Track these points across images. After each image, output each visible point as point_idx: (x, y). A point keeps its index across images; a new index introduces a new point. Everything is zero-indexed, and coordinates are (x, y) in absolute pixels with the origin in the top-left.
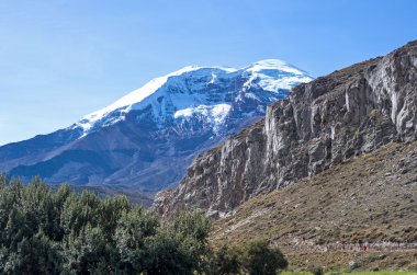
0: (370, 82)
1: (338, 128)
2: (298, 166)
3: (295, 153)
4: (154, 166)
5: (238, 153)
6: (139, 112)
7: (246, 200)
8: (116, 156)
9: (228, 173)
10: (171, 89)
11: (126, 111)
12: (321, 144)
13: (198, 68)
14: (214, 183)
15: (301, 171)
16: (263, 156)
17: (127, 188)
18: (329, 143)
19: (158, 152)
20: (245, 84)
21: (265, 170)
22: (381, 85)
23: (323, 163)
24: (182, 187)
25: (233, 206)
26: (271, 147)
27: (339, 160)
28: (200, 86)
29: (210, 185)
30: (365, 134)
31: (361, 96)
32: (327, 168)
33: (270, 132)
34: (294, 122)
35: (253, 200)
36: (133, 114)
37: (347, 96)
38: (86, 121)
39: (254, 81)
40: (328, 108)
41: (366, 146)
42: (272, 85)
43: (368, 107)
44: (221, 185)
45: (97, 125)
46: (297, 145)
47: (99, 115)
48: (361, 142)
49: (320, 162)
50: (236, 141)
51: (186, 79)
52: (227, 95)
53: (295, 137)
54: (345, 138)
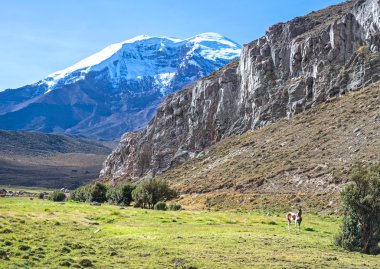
0: (357, 18)
1: (321, 67)
2: (277, 105)
3: (272, 92)
4: (109, 119)
5: (210, 93)
6: (98, 73)
7: (218, 140)
8: (76, 111)
9: (199, 113)
10: (125, 54)
11: (86, 72)
12: (302, 83)
13: (148, 38)
14: (184, 123)
15: (279, 110)
16: (236, 96)
17: (85, 137)
18: (310, 82)
19: (113, 108)
20: (189, 53)
21: (238, 110)
22: (370, 20)
23: (304, 102)
24: (149, 128)
25: (204, 146)
26: (247, 87)
27: (321, 99)
28: (150, 53)
29: (179, 125)
30: (352, 71)
31: (348, 32)
32: (308, 107)
33: (246, 71)
34: (271, 61)
35: (224, 140)
36: (92, 75)
37: (332, 33)
38: (51, 79)
39: (196, 51)
40: (311, 46)
41: (353, 85)
42: (211, 55)
43: (355, 44)
44: (192, 125)
45: (60, 82)
46: (275, 84)
47: (62, 74)
48: (346, 80)
49: (300, 102)
50: (208, 82)
51: (139, 46)
52: (173, 62)
53: (272, 77)
54: (328, 76)
